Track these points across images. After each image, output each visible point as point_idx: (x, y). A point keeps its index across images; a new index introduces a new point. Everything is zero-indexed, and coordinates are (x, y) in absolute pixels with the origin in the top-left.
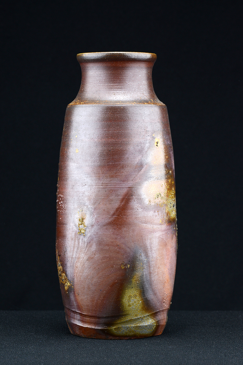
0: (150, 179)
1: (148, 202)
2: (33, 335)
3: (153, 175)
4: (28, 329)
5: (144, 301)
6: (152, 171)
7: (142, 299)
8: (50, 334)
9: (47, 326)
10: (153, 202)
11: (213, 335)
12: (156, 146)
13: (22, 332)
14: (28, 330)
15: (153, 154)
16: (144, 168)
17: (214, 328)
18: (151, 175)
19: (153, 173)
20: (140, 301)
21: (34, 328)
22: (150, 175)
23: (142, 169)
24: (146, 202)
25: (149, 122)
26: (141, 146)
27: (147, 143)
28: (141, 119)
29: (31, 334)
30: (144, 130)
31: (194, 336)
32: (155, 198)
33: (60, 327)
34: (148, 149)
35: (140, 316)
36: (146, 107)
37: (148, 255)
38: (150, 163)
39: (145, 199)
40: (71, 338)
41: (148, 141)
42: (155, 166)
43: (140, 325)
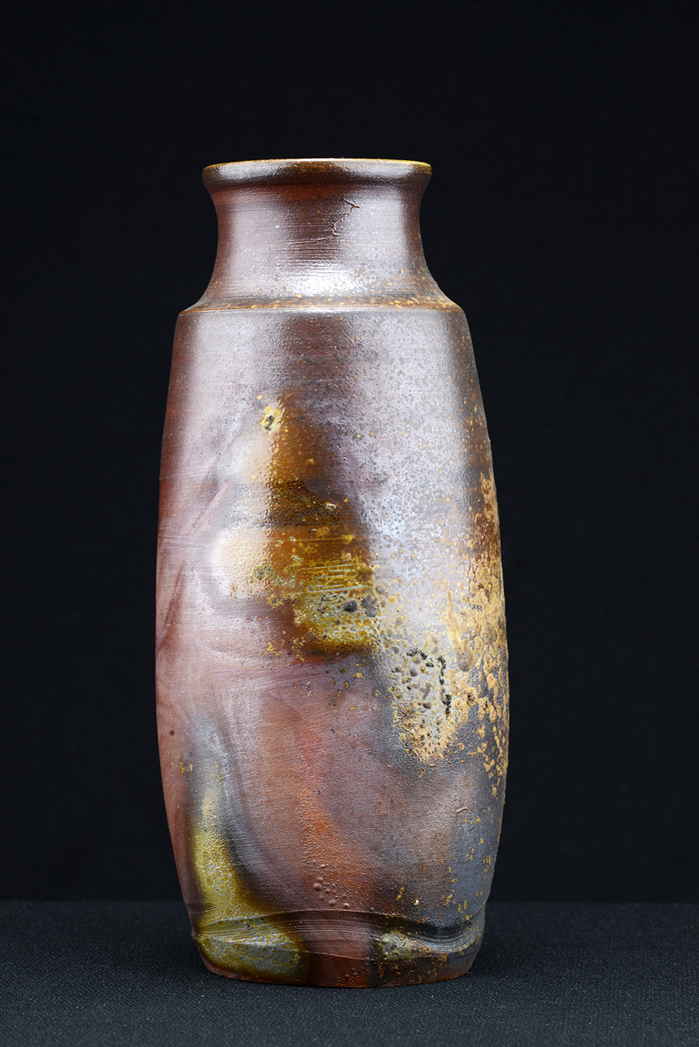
0: (237, 524)
1: (228, 590)
2: (107, 972)
3: (246, 513)
4: (91, 954)
5: (240, 875)
6: (242, 501)
7: (234, 868)
8: (155, 967)
9: (148, 945)
10: (245, 590)
11: (625, 973)
12: (265, 430)
13: (77, 963)
14: (92, 956)
15: (248, 453)
16: (221, 493)
17: (626, 953)
18: (240, 511)
19: (246, 508)
20: (230, 872)
21: (109, 953)
22: (237, 513)
23: (215, 495)
24: (224, 588)
25: (249, 362)
26: (219, 428)
27: (234, 420)
28: (229, 353)
29: (101, 968)
30: (231, 384)
31: (569, 975)
32: (249, 581)
33: (184, 949)
34: (235, 437)
35: (239, 917)
36: (247, 317)
37: (230, 741)
38: (238, 477)
39: (221, 581)
40: (216, 982)
41: (238, 416)
42: (253, 488)
43: (245, 941)
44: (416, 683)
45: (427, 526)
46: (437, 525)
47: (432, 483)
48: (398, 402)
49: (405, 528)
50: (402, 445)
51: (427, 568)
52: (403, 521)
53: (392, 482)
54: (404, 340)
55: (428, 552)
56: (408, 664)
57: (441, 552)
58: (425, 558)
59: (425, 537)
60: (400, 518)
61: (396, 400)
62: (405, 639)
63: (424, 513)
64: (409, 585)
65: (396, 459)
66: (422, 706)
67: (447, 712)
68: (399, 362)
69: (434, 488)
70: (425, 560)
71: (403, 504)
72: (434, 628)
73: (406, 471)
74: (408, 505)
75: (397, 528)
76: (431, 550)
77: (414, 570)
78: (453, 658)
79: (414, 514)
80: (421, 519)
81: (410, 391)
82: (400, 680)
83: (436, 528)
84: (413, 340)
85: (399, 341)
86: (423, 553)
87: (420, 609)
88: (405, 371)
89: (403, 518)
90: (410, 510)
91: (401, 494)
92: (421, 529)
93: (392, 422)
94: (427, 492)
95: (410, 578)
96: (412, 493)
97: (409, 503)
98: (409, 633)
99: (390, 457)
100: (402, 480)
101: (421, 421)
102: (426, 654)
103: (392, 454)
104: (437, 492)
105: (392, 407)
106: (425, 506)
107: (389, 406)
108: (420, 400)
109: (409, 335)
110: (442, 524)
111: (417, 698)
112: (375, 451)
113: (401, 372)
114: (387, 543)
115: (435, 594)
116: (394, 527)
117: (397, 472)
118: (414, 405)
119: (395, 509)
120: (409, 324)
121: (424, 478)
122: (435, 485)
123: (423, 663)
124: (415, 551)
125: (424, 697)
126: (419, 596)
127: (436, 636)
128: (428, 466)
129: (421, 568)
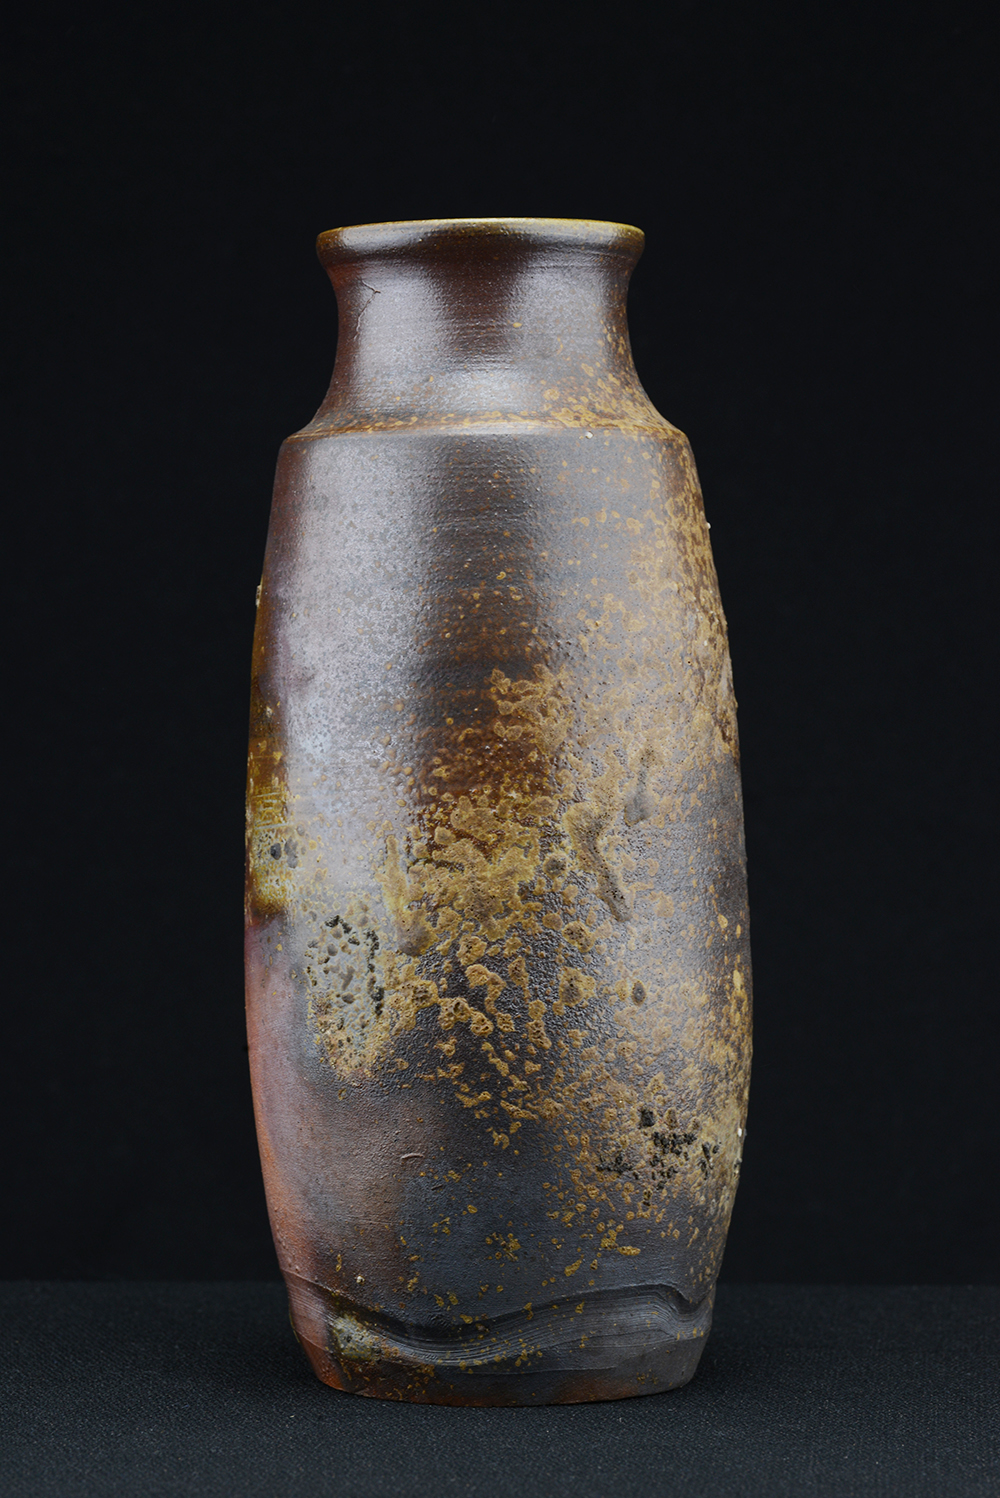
2: (155, 1379)
8: (224, 1375)
9: (214, 1345)
11: (897, 1385)
13: (112, 1369)
17: (898, 1356)
31: (816, 1388)
44: (334, 965)
45: (360, 743)
46: (376, 742)
47: (372, 683)
48: (341, 567)
49: (330, 745)
50: (336, 628)
51: (357, 802)
52: (329, 734)
53: (320, 679)
54: (363, 478)
55: (359, 781)
56: (325, 938)
57: (380, 781)
58: (355, 789)
59: (357, 758)
60: (325, 730)
61: (339, 564)
62: (324, 901)
63: (358, 725)
64: (331, 826)
65: (326, 648)
66: (340, 999)
67: (378, 1010)
68: (350, 509)
69: (376, 689)
70: (355, 792)
71: (330, 710)
72: (363, 889)
73: (338, 664)
74: (337, 713)
75: (321, 745)
76: (364, 778)
77: (339, 805)
78: (391, 935)
79: (343, 726)
80: (353, 733)
81: (359, 550)
82: (316, 959)
83: (375, 747)
84: (375, 478)
85: (355, 480)
86: (352, 781)
87: (345, 861)
88: (357, 522)
89: (329, 731)
90: (339, 719)
91: (329, 697)
92: (351, 748)
93: (329, 595)
94: (364, 695)
95: (334, 815)
96: (342, 695)
97: (337, 710)
98: (329, 893)
99: (320, 645)
100: (332, 677)
101: (367, 592)
102: (350, 926)
103: (324, 639)
104: (380, 694)
105: (332, 574)
106: (360, 715)
107: (328, 573)
108: (370, 564)
109: (371, 470)
110: (385, 742)
111: (336, 987)
112: (307, 636)
113: (351, 524)
114: (309, 765)
115: (368, 841)
116: (317, 743)
117: (326, 664)
118: (361, 570)
119: (321, 718)
120: (373, 456)
121: (361, 675)
122: (377, 685)
123: (345, 938)
124: (341, 778)
125: (345, 987)
126: (343, 842)
127: (365, 901)
128: (369, 657)
129: (349, 803)
